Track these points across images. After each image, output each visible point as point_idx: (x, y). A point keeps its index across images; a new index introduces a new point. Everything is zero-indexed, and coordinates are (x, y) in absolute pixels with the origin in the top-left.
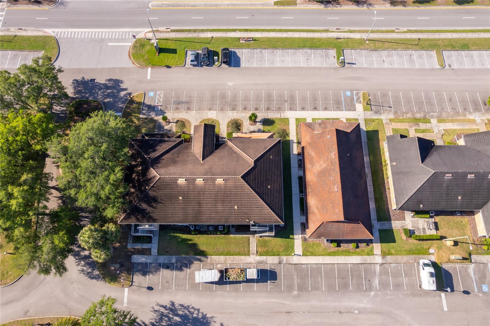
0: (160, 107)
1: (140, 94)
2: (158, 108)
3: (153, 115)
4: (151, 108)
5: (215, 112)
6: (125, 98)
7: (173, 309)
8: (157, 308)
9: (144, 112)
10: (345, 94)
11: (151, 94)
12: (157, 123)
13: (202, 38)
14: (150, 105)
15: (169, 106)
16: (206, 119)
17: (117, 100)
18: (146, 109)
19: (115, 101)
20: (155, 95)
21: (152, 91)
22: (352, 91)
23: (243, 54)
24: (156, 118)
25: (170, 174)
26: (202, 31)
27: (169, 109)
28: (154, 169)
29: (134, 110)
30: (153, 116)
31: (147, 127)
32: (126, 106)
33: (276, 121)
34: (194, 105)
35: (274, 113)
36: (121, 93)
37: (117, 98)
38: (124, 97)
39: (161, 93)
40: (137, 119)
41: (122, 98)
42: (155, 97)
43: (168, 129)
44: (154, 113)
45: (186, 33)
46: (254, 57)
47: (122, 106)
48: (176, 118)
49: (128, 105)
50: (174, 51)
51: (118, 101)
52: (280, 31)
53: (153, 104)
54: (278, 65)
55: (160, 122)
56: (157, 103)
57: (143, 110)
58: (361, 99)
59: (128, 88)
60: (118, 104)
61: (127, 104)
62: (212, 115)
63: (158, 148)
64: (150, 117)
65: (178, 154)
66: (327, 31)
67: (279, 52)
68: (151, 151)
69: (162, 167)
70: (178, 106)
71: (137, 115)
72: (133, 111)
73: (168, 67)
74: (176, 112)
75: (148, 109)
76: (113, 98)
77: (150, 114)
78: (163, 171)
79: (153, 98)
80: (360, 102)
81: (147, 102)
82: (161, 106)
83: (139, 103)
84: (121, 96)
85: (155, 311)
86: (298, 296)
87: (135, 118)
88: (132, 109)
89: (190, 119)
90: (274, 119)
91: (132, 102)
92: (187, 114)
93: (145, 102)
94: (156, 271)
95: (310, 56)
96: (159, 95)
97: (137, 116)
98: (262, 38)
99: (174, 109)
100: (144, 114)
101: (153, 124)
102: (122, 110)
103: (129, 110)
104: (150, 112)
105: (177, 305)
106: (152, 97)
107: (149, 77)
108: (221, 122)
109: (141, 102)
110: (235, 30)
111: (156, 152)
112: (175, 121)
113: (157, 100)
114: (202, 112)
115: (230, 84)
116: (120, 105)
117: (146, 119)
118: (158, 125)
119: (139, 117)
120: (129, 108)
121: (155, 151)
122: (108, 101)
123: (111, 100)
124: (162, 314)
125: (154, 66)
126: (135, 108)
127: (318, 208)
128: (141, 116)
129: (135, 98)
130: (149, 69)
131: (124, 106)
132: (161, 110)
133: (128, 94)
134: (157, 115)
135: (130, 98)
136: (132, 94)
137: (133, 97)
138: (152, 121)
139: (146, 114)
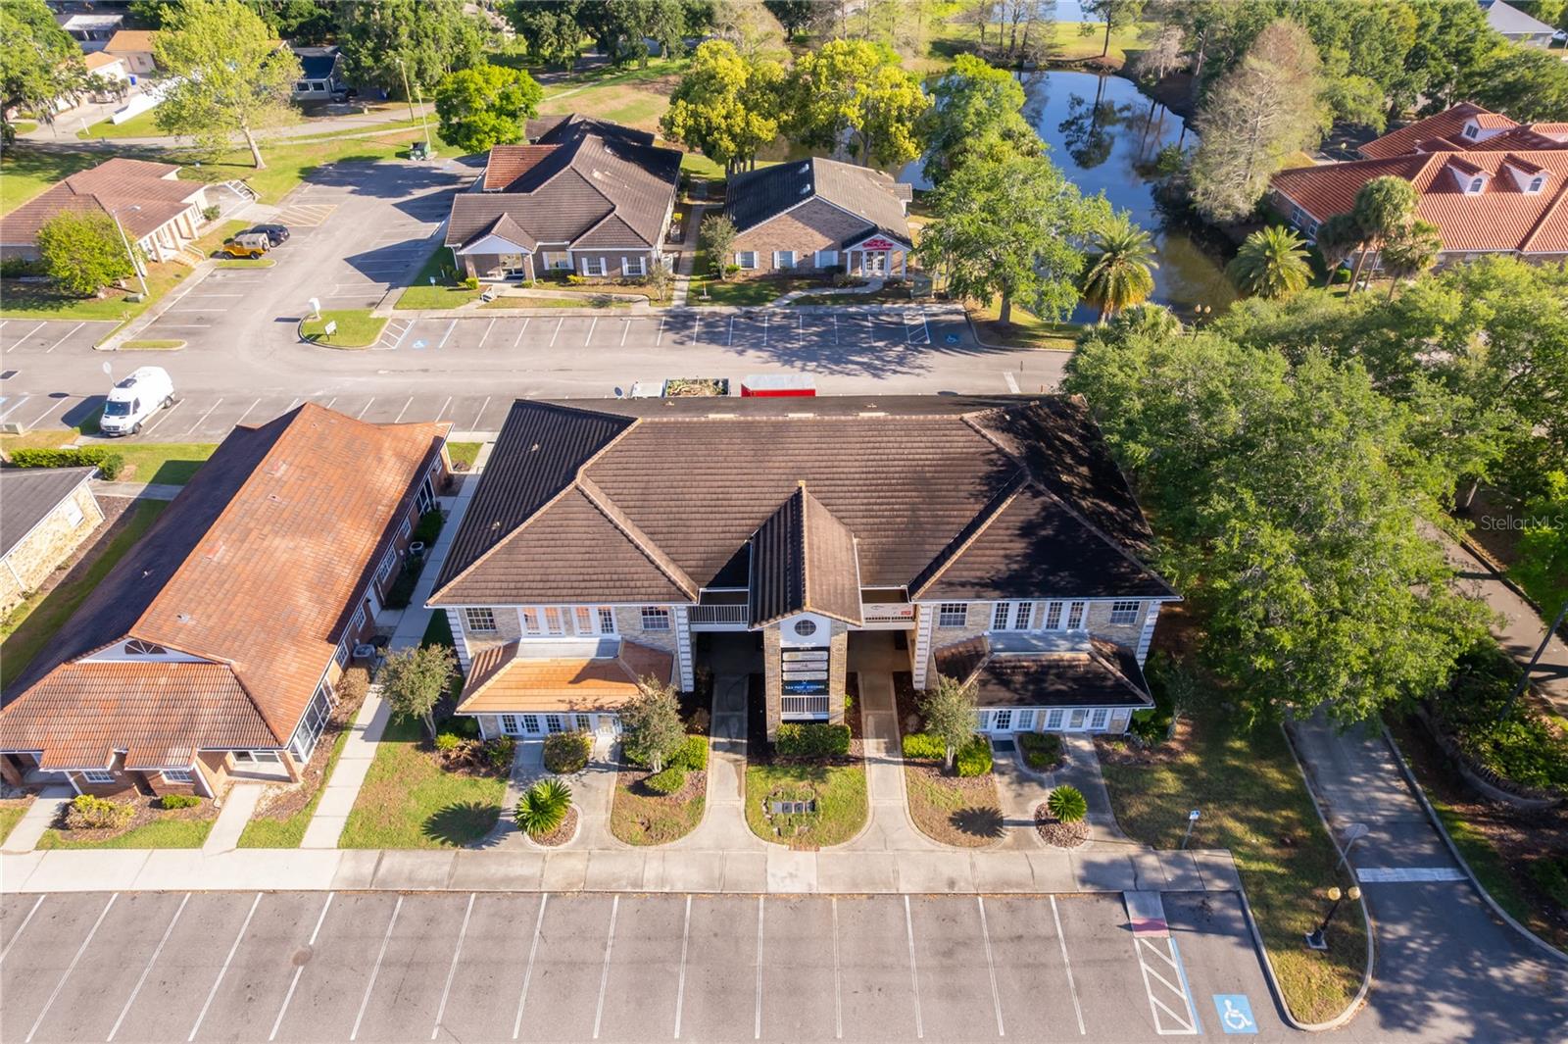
0: (1136, 918)
1: (1319, 1018)
2: (1142, 909)
3: (1154, 865)
4: (1187, 912)
5: (773, 888)
6: (1410, 990)
7: (872, 370)
8: (919, 371)
11: (1235, 1017)
12: (1108, 817)
14: (1201, 930)
15: (1077, 925)
16: (827, 843)
17: (1456, 973)
18: (1217, 906)
19: (1465, 966)
24: (1130, 849)
27: (1069, 906)
29: (1287, 897)
30: (1150, 860)
31: (1160, 796)
32: (1358, 927)
33: (415, 830)
34: (913, 933)
35: (410, 880)
36: (1464, 1031)
37: (1459, 985)
39: (1167, 1022)
40: (1240, 842)
41: (1429, 985)
42: (1194, 988)
43: (1035, 787)
44: (1155, 878)
47: (1389, 927)
48: (1006, 847)
49: (1348, 930)
53: (1192, 938)
55: (1096, 823)
56: (1162, 944)
57: (1235, 899)
61: (1361, 942)
64: (1168, 853)
71: (1254, 866)
72: (1287, 888)
74: (1019, 885)
75: (1204, 907)
76: (1490, 982)
77: (1179, 872)
79: (1209, 984)
81: (1231, 953)
82: (1129, 927)
83: (1280, 937)
84: (1446, 1000)
85: (920, 367)
87: (1253, 847)
89: (925, 842)
90: (424, 839)
92: (947, 871)
93: (1252, 954)
96: (1178, 1005)
97: (1248, 858)
99: (1037, 907)
100: (1219, 871)
103: (1321, 896)
104: (1181, 880)
105: (866, 376)
106: (1220, 991)
108: (740, 830)
109: (1275, 948)
112: (1009, 835)
113: (1175, 965)
114: (855, 885)
116: (1402, 930)
117: (1193, 845)
118: (1103, 812)
119: (1234, 853)
120: (1333, 909)
122: (1512, 962)
123: (1495, 974)
124: (900, 364)
126: (1292, 906)
128: (1224, 858)
129: (1340, 985)
131: (1370, 924)
132: (1121, 898)
133: (1406, 1016)
134: (1132, 866)
135: (1370, 981)
136: (1373, 1015)
137: (1352, 993)
138: (1148, 834)
139: (1205, 874)
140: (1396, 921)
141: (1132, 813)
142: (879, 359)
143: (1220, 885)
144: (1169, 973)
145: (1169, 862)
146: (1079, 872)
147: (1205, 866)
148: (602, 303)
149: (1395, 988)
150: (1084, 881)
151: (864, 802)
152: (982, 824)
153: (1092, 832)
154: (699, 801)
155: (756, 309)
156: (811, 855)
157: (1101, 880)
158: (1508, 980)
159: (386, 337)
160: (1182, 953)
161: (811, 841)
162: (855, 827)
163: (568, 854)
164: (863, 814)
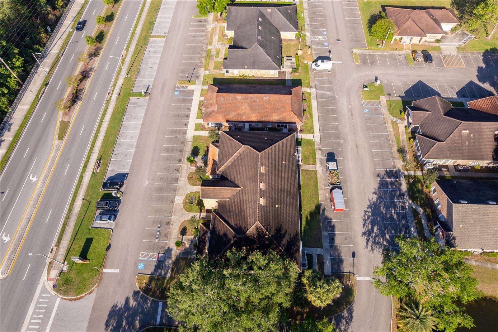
0: (161, 255)
1: (138, 280)
2: (161, 257)
3: (169, 262)
4: (160, 265)
5: (177, 197)
6: (139, 299)
7: (368, 233)
8: (370, 248)
9: (163, 273)
10: (177, 95)
11: (141, 266)
12: (181, 256)
13: (80, 210)
14: (156, 266)
15: (161, 245)
16: (184, 205)
17: (140, 310)
18: (160, 271)
19: (140, 313)
20: (142, 261)
21: (136, 265)
22: (175, 91)
23: (112, 170)
24: (174, 258)
25: (255, 212)
26: (70, 210)
27: (164, 244)
28: (248, 230)
29: (158, 285)
30: (171, 262)
31: (184, 268)
32: (152, 296)
33: (195, 145)
34: (165, 217)
35: (186, 146)
36: (131, 305)
37: (138, 310)
38: (137, 301)
39: (142, 254)
40: (171, 281)
41: (139, 304)
42: (146, 261)
43: (190, 244)
44: (167, 261)
45: (67, 228)
46: (120, 161)
47: (150, 302)
48: (178, 235)
49: (151, 293)
50: (89, 242)
51: (142, 308)
52: (96, 137)
53: (155, 263)
54: (135, 141)
55: (180, 253)
56: (155, 258)
57: (160, 274)
58: (184, 85)
59: (126, 296)
60: (146, 308)
61: (148, 295)
62: (179, 200)
63: (222, 233)
64: (171, 265)
65: (230, 211)
66: (108, 102)
67: (120, 140)
68: (226, 238)
69: (246, 223)
70: (163, 235)
71: (166, 281)
72: (160, 286)
73: (109, 248)
74: (170, 236)
75: (160, 268)
77: (167, 266)
78: (250, 220)
79: (147, 264)
80: (187, 87)
81: (151, 269)
82: (159, 253)
83: (151, 279)
84: (136, 305)
85: (372, 249)
86: (343, 139)
87: (170, 283)
88: (156, 289)
89: (181, 221)
90: (194, 147)
91: (147, 290)
92: (175, 224)
93: (150, 273)
94: (338, 250)
95: (132, 116)
96: (144, 257)
97: (168, 281)
98: (100, 152)
99: (165, 238)
100: (166, 274)
101: (181, 261)
102: (155, 301)
103: (158, 292)
104: (165, 266)
105: (364, 230)
106: (145, 265)
107: (117, 271)
108: (188, 191)
109: (149, 278)
110: (82, 177)
111: (228, 233)
112: (180, 236)
113: (151, 259)
114: (175, 209)
115: (147, 183)
116: (149, 305)
117: (172, 270)
118: (182, 255)
119: (169, 278)
120: (155, 292)
121: (225, 235)
122: (139, 323)
123: (138, 318)
124: (374, 242)
125: (102, 265)
126: (156, 285)
127: (280, 114)
128: (168, 276)
129: (141, 286)
130: (105, 271)
131: (151, 299)
132: (164, 253)
133: (135, 296)
134: (170, 257)
135: (141, 293)
136: (136, 290)
137: (140, 288)
138: (176, 263)
140: (151, 304)
142: (376, 236)
144: (150, 257)
145: (169, 265)
146: (171, 247)
147: (167, 271)
149: (139, 297)
150: (169, 248)
151: (191, 212)
152: (183, 232)
153: (178, 252)
154: (196, 185)
155: (406, 197)
156: (182, 203)
157: (169, 251)
159: (369, 103)
161: (185, 202)
162: (186, 210)
163: (187, 166)
164: (189, 211)
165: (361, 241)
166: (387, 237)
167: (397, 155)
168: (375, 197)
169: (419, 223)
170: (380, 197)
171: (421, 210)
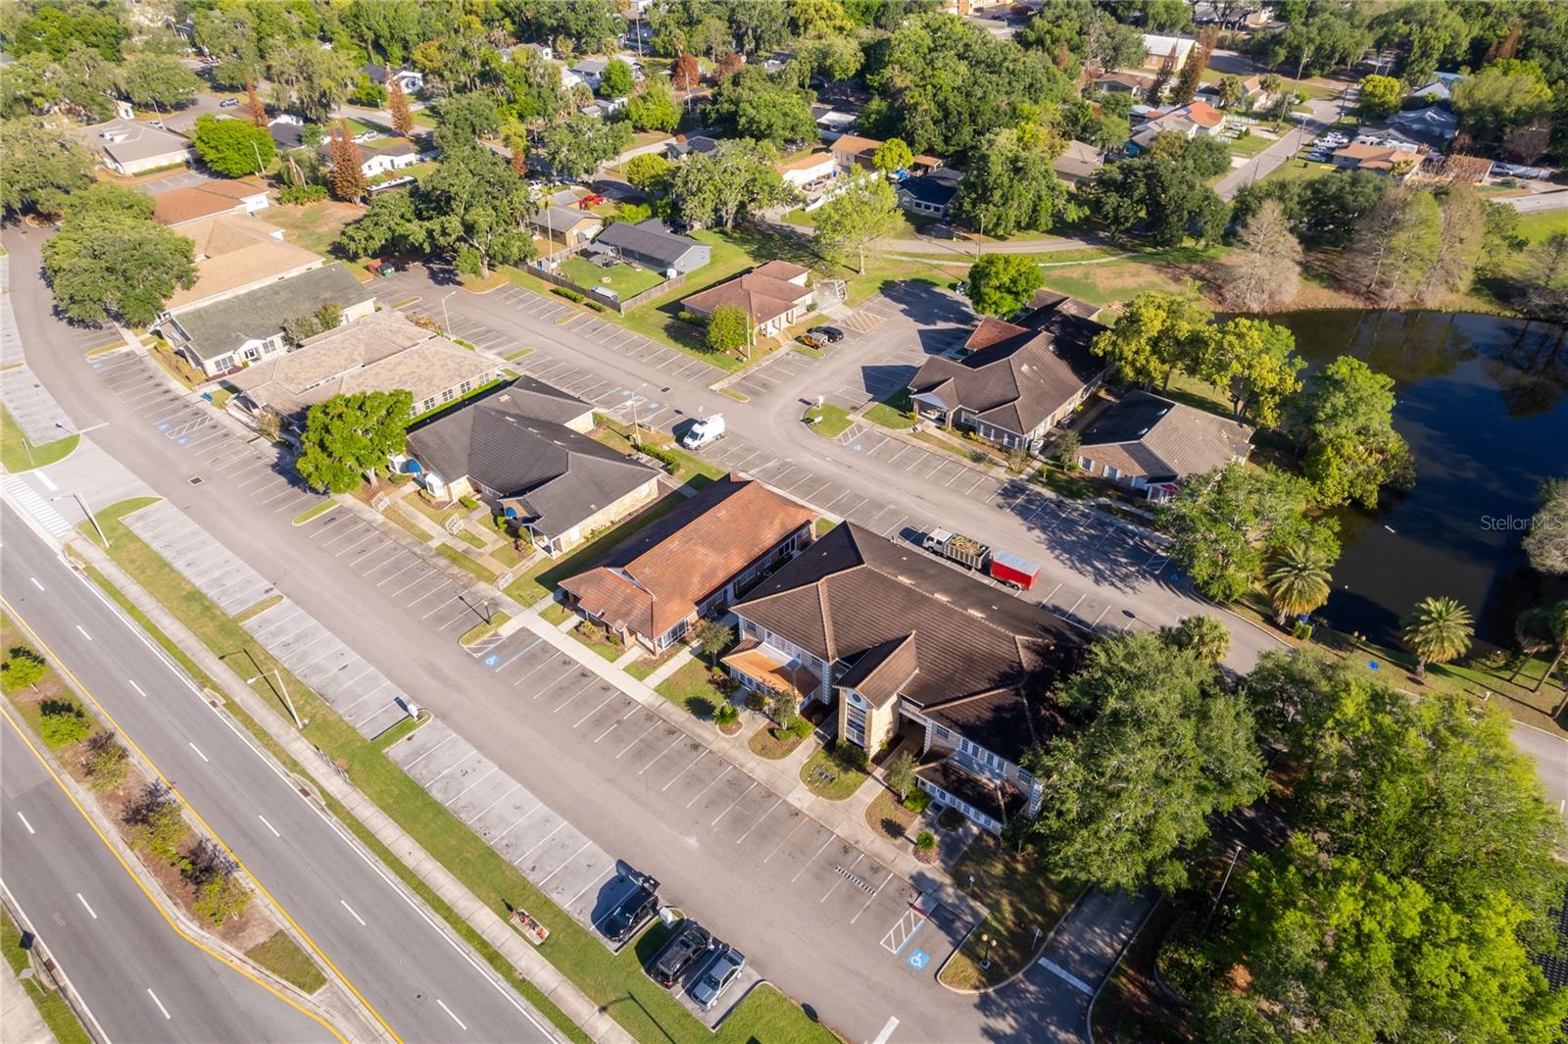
0: (918, 903)
1: (950, 984)
2: (924, 903)
3: (950, 894)
4: (943, 917)
5: (789, 799)
6: (1005, 1005)
7: (1099, 577)
8: (1128, 590)
11: (917, 960)
12: (952, 863)
14: (940, 927)
15: (891, 890)
16: (824, 797)
17: (1035, 1016)
18: (958, 924)
19: (1042, 1018)
20: (907, 952)
21: (909, 969)
22: (480, 661)
24: (947, 880)
25: (992, 632)
27: (896, 883)
30: (950, 890)
32: (1015, 970)
33: (683, 699)
34: (824, 848)
35: (666, 717)
36: (1009, 1031)
37: (1030, 1019)
38: (1006, 1010)
39: (888, 942)
40: (1000, 911)
41: (1016, 1010)
42: (911, 942)
44: (944, 896)
46: (566, 867)
47: (1027, 984)
48: (893, 845)
49: (1006, 969)
51: (1031, 1007)
53: (932, 926)
54: (538, 807)
55: (942, 861)
56: (917, 919)
57: (969, 927)
58: (485, 637)
59: (977, 1032)
60: (1037, 999)
61: (1007, 977)
62: (802, 797)
64: (961, 893)
65: (950, 679)
67: (495, 838)
68: (1007, 711)
69: (1003, 659)
70: (867, 874)
71: (994, 923)
72: (998, 940)
73: (810, 1013)
74: (884, 861)
75: (953, 921)
76: (1045, 1030)
77: (957, 903)
78: (1003, 650)
79: (921, 944)
80: (495, 635)
81: (943, 943)
82: (911, 905)
83: (969, 951)
84: (1014, 1019)
85: (1133, 588)
86: (890, 503)
87: (1004, 917)
88: (1001, 952)
89: (863, 821)
90: (683, 705)
91: (992, 974)
92: (860, 836)
93: (952, 949)
94: (1106, 627)
95: (451, 776)
96: (898, 942)
97: (996, 919)
98: (487, 902)
99: (882, 874)
100: (975, 914)
102: (1029, 970)
103: (1011, 952)
104: (953, 905)
105: (1092, 578)
106: (922, 949)
107: (894, 1022)
108: (796, 771)
109: (962, 954)
111: (996, 702)
112: (900, 841)
113: (914, 930)
114: (819, 818)
115: (692, 842)
116: (1032, 988)
117: (975, 896)
118: (950, 860)
119: (992, 913)
120: (1007, 960)
121: (998, 709)
122: (1067, 1031)
123: (1053, 1028)
124: (1122, 580)
128: (985, 912)
129: (974, 981)
131: (1020, 975)
132: (920, 894)
133: (991, 1011)
134: (940, 886)
135: (990, 990)
136: (977, 1000)
137: (977, 988)
138: (960, 881)
139: (967, 911)
140: (1033, 983)
141: (964, 869)
142: (1112, 571)
143: (970, 919)
144: (908, 930)
145: (957, 896)
146: (914, 873)
147: (972, 908)
148: (978, 458)
149: (999, 1000)
150: (912, 877)
151: (853, 791)
152: (893, 829)
153: (937, 863)
154: (790, 750)
155: (1068, 501)
156: (814, 797)
157: (920, 882)
158: (1055, 1034)
159: (845, 436)
160: (922, 928)
161: (818, 792)
162: (841, 798)
163: (727, 740)
164: (849, 795)
165: (1106, 591)
166: (1124, 560)
167: (981, 467)
168: (1037, 532)
169: (1126, 514)
170: (1044, 529)
171: (1103, 500)
